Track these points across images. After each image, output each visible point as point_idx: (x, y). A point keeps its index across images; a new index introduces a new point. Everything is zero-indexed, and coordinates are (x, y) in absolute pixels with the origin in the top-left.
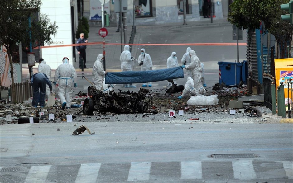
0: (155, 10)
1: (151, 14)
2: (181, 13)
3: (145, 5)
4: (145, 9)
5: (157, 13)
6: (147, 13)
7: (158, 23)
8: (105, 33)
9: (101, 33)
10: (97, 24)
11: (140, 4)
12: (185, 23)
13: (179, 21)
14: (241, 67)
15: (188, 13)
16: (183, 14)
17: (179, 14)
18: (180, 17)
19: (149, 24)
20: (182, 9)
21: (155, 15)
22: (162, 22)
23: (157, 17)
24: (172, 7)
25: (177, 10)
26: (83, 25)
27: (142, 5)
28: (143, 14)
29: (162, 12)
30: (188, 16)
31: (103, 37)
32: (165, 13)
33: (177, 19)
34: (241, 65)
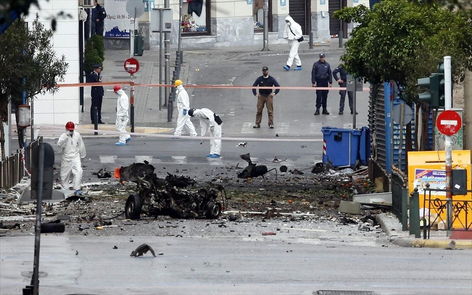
0: (215, 23)
1: (208, 30)
2: (260, 29)
3: (199, 14)
4: (199, 21)
5: (218, 29)
6: (201, 28)
7: (219, 45)
8: (135, 66)
9: (128, 66)
10: (115, 44)
11: (190, 13)
12: (265, 48)
13: (256, 43)
14: (359, 137)
15: (271, 29)
16: (263, 31)
17: (256, 31)
18: (259, 37)
19: (204, 48)
20: (262, 23)
21: (216, 31)
22: (227, 44)
23: (218, 35)
24: (244, 19)
25: (253, 25)
26: (95, 47)
27: (194, 13)
28: (193, 29)
29: (228, 26)
30: (271, 36)
31: (132, 73)
32: (231, 28)
33: (253, 39)
34: (359, 134)
